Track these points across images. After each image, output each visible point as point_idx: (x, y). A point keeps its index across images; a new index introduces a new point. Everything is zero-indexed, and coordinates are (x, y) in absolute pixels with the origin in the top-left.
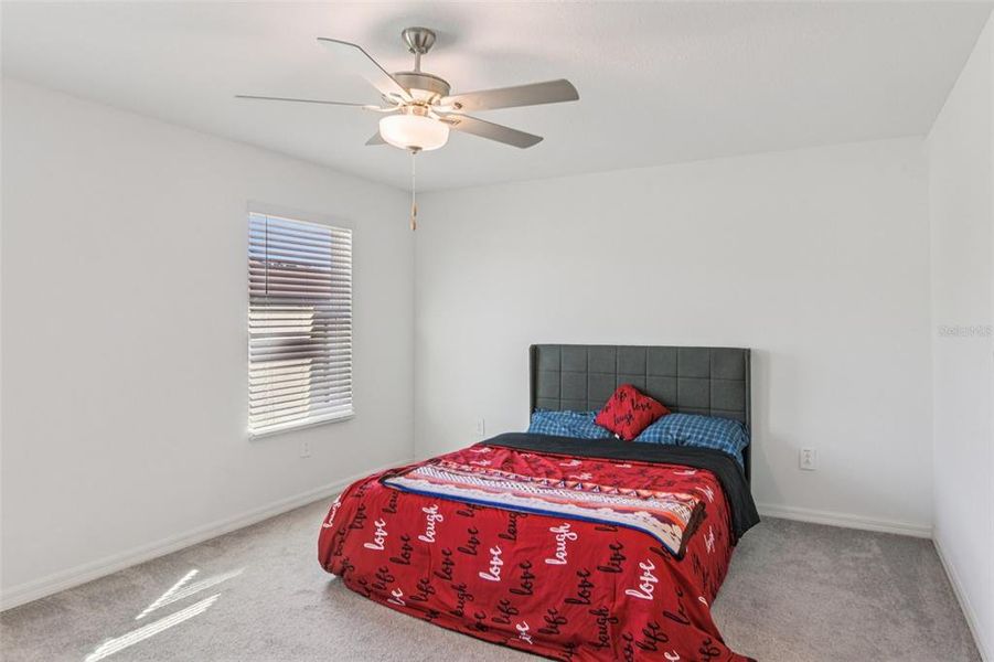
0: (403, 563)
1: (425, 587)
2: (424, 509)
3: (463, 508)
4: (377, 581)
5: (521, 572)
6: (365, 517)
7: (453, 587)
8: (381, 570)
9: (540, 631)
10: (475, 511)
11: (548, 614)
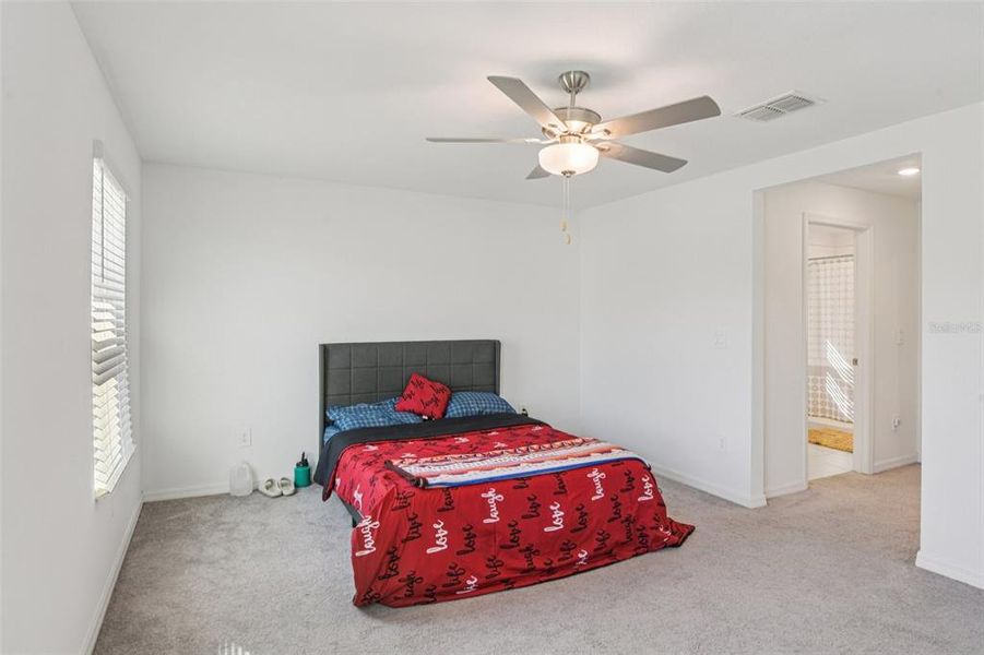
0: (468, 552)
1: (493, 563)
2: (483, 495)
3: (517, 483)
4: (449, 580)
5: (578, 514)
6: (420, 525)
7: (520, 551)
8: (450, 568)
9: (595, 550)
10: (528, 482)
11: (597, 536)
